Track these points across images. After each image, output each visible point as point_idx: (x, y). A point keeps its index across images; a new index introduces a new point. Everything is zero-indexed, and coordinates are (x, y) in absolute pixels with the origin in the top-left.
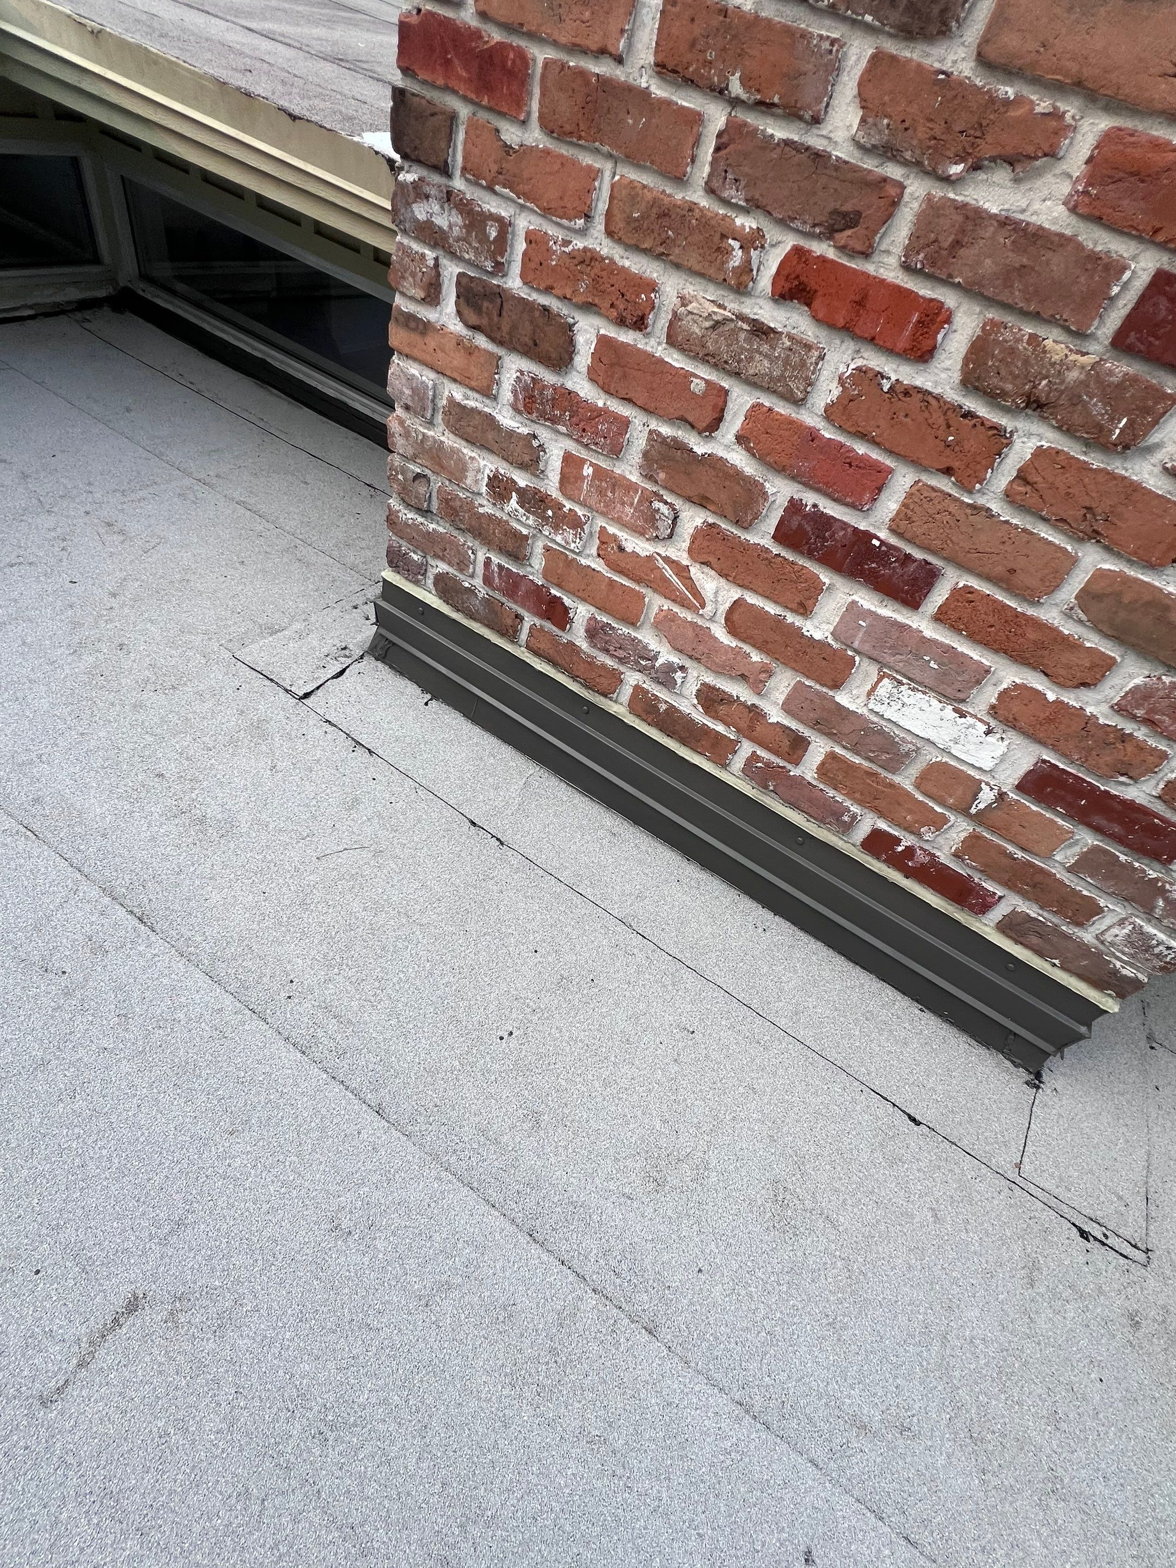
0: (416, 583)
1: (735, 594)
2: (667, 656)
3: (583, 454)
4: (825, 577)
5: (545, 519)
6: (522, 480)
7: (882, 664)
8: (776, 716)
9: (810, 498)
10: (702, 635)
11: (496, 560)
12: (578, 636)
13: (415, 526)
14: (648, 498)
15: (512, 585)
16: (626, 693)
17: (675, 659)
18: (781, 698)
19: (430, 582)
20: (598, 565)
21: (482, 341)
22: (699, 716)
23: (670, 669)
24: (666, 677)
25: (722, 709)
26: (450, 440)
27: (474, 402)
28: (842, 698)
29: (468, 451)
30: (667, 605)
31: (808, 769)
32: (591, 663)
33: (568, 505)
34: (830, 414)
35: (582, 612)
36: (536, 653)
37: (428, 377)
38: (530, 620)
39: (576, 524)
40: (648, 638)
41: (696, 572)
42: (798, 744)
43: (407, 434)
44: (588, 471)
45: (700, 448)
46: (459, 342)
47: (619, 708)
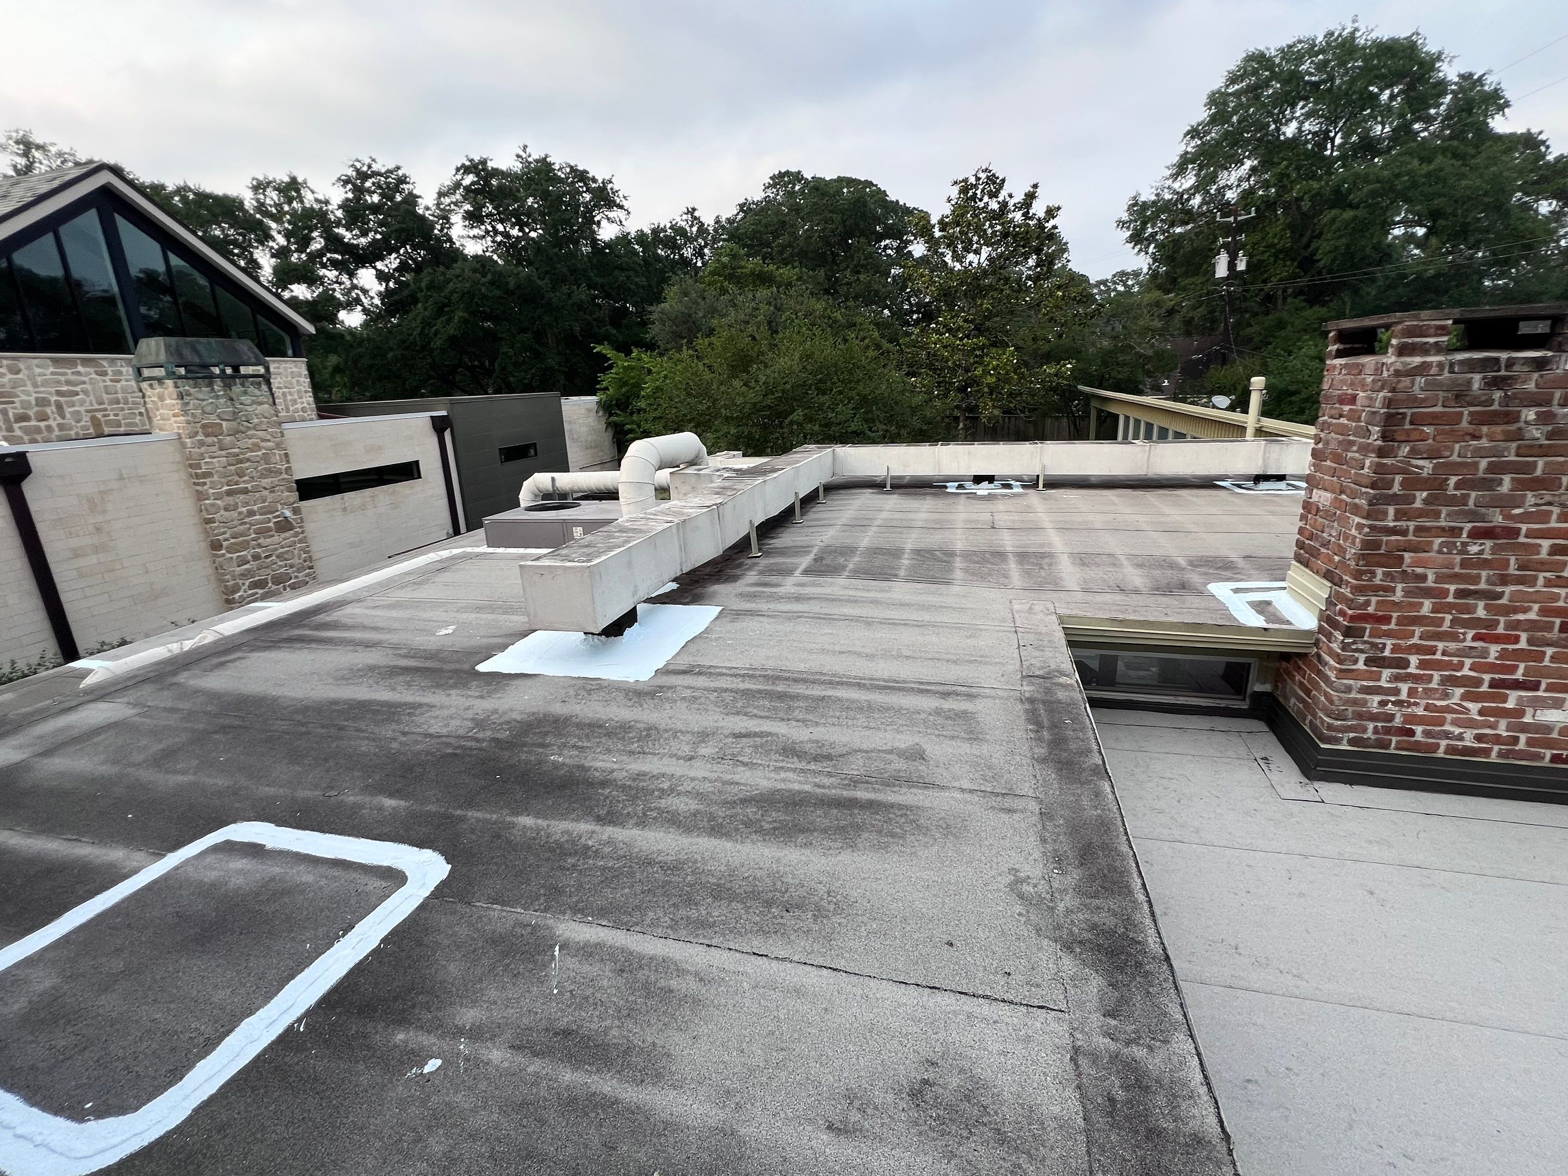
0: (1340, 744)
1: (1480, 705)
2: (1457, 731)
3: (1416, 686)
4: (1507, 692)
5: (1404, 706)
6: (1393, 699)
7: (1533, 707)
8: (1505, 734)
9: (1496, 676)
10: (1472, 720)
11: (1380, 725)
12: (1419, 737)
13: (1342, 725)
14: (1444, 690)
15: (1388, 731)
16: (1442, 749)
17: (1462, 730)
18: (1504, 728)
19: (1345, 742)
20: (1426, 713)
21: (1375, 669)
22: (1476, 745)
23: (1461, 733)
24: (1460, 737)
25: (1485, 739)
26: (1359, 696)
27: (1371, 684)
28: (1525, 720)
29: (1368, 697)
30: (1455, 716)
31: (1522, 745)
32: (1427, 744)
33: (1412, 700)
34: (1496, 658)
35: (1419, 729)
36: (1400, 749)
37: (1351, 682)
38: (1394, 739)
39: (1416, 704)
40: (1447, 727)
41: (1464, 704)
42: (1516, 740)
43: (1340, 699)
44: (1420, 690)
45: (1459, 674)
46: (1367, 671)
47: (1440, 754)
